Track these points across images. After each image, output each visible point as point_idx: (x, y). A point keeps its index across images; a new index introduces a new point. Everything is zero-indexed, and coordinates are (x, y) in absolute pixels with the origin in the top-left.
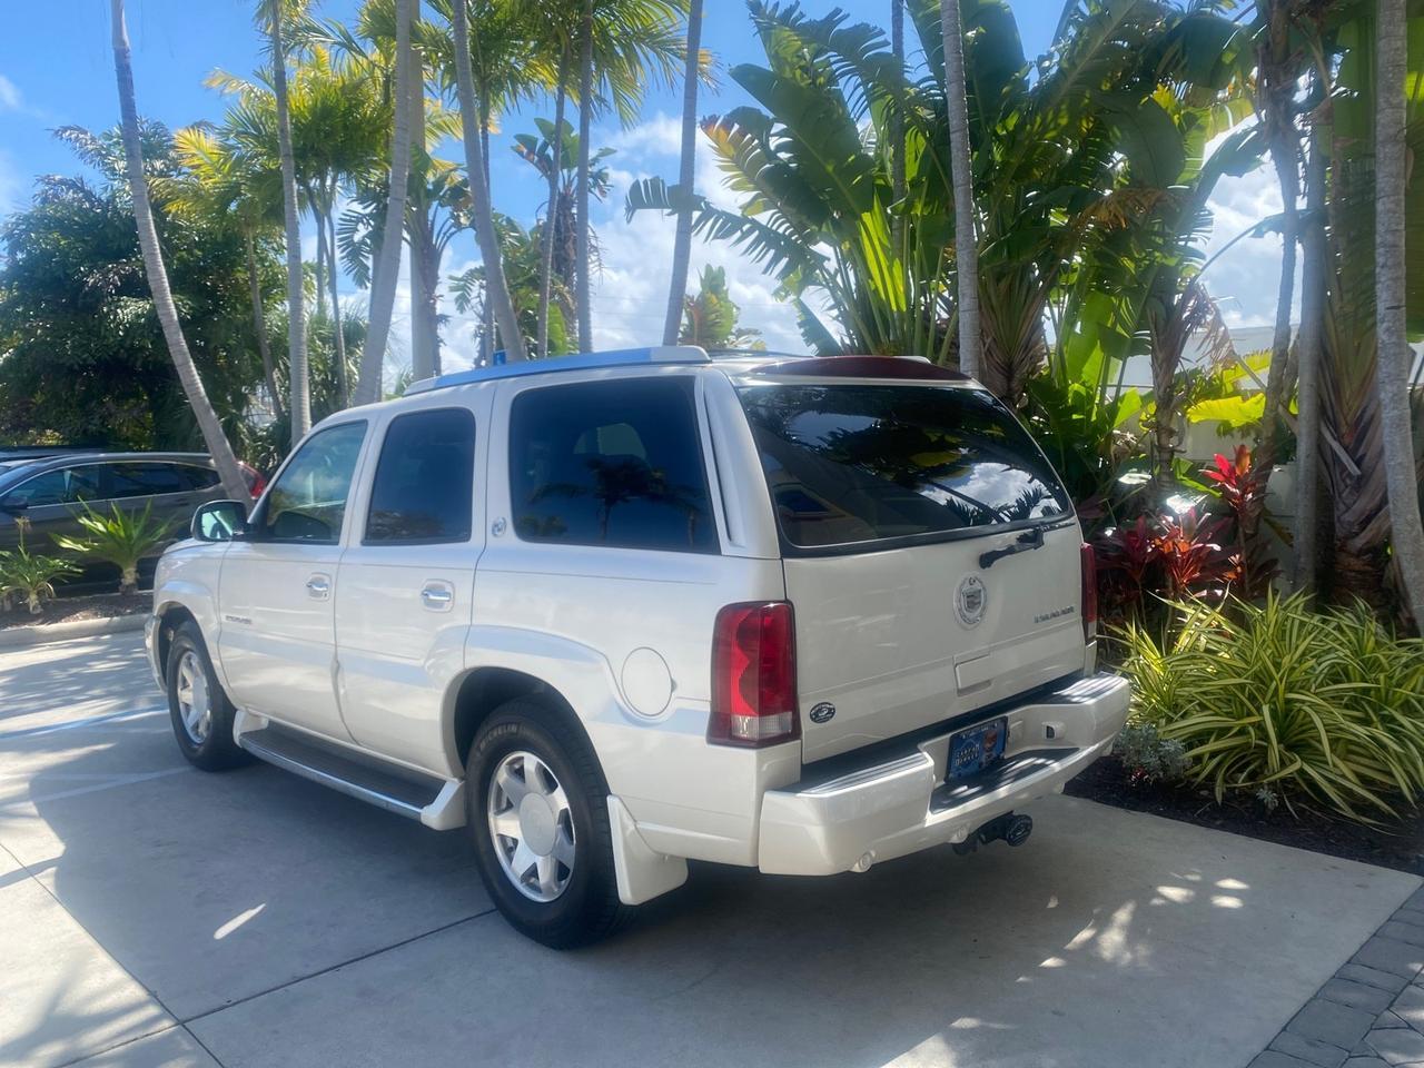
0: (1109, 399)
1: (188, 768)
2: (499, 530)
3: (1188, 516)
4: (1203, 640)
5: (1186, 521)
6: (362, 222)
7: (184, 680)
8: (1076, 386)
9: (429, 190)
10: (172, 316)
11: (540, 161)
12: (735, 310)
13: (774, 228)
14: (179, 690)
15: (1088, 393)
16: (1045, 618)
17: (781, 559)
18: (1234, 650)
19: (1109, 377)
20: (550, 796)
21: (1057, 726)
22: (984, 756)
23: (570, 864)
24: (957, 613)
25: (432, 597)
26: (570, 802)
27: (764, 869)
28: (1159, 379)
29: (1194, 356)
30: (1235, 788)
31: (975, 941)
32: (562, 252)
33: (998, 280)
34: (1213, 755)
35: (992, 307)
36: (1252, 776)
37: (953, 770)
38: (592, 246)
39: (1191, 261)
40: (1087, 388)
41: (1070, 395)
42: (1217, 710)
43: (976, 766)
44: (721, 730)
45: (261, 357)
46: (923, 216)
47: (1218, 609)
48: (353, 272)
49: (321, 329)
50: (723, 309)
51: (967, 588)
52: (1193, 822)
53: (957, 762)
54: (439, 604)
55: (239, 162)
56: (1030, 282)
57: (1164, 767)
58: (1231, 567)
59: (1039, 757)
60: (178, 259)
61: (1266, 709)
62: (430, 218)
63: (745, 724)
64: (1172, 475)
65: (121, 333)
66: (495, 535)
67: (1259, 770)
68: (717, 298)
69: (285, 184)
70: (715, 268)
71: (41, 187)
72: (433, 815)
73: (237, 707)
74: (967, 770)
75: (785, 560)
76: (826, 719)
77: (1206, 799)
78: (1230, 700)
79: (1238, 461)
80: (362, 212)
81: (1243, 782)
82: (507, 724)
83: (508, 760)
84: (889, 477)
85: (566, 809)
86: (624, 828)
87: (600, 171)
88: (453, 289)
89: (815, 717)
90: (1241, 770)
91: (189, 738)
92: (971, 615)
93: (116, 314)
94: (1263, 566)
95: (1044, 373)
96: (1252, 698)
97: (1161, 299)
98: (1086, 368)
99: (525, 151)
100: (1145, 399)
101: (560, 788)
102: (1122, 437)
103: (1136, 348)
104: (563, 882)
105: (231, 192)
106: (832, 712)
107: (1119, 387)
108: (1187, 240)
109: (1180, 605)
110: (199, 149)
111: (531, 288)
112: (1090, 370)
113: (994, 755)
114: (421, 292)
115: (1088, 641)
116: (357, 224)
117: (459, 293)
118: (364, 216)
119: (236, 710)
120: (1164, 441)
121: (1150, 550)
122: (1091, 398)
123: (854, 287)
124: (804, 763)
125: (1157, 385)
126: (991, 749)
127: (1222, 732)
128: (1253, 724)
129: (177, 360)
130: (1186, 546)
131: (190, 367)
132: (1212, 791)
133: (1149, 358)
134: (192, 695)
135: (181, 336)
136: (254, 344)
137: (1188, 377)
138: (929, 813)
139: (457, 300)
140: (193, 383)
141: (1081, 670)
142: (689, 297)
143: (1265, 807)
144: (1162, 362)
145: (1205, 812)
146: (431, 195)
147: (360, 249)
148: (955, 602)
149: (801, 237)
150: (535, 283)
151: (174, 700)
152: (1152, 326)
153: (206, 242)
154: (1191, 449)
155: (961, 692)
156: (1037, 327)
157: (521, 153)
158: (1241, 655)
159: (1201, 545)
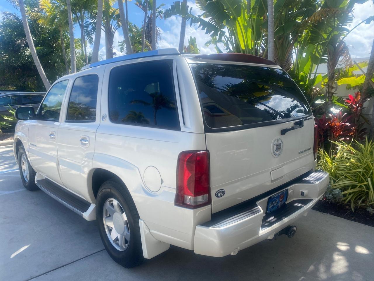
0: (312, 77)
1: (24, 189)
2: (104, 118)
3: (339, 114)
4: (345, 154)
5: (338, 116)
6: (91, 25)
7: (23, 163)
8: (302, 73)
9: (110, 15)
10: (34, 52)
11: (143, 7)
12: (199, 51)
13: (211, 23)
14: (22, 166)
15: (305, 75)
16: (302, 152)
17: (205, 133)
18: (356, 158)
19: (312, 70)
20: (121, 215)
21: (305, 192)
22: (279, 203)
23: (128, 240)
24: (272, 152)
25: (83, 142)
26: (128, 218)
27: (196, 252)
28: (330, 71)
29: (341, 63)
30: (358, 206)
31: (274, 268)
32: (150, 35)
33: (279, 39)
34: (350, 194)
35: (277, 48)
36: (363, 202)
37: (269, 210)
38: (158, 33)
39: (343, 32)
40: (305, 74)
41: (300, 76)
42: (351, 179)
43: (277, 207)
44: (180, 201)
45: (65, 65)
46: (256, 19)
47: (350, 145)
48: (89, 39)
49: (82, 57)
50: (195, 50)
51: (276, 142)
52: (344, 218)
53: (270, 207)
54: (85, 144)
55: (57, 7)
56: (289, 41)
57: (334, 198)
58: (352, 131)
59: (299, 203)
60: (42, 37)
61: (369, 180)
62: (111, 24)
63: (189, 199)
64: (331, 101)
65: (26, 58)
66: (103, 120)
67: (365, 199)
68: (193, 46)
69: (68, 13)
70: (193, 37)
71: (3, 15)
72: (88, 215)
73: (36, 172)
74: (273, 209)
75: (207, 134)
76: (220, 196)
77: (348, 210)
78: (355, 176)
79: (356, 97)
80: (91, 22)
81: (361, 204)
82: (107, 188)
83: (108, 201)
84: (246, 101)
85: (127, 221)
86: (145, 232)
87: (161, 11)
88: (119, 46)
89: (217, 196)
90: (359, 199)
91: (25, 179)
92: (277, 153)
93: (25, 53)
94: (362, 130)
95: (291, 69)
96: (363, 175)
97: (332, 45)
98: (305, 68)
99: (139, 4)
100: (324, 77)
101: (124, 213)
102: (315, 89)
103: (322, 61)
104: (127, 244)
105: (54, 17)
106: (224, 193)
107: (316, 73)
108: (342, 25)
109: (337, 143)
110: (46, 4)
111: (139, 44)
112: (306, 68)
113: (283, 202)
114: (108, 46)
115: (315, 159)
116: (89, 25)
117: (121, 46)
118: (91, 23)
119: (36, 173)
120: (330, 90)
121: (326, 125)
122: (306, 77)
123: (234, 43)
124: (212, 213)
125: (329, 73)
126: (282, 201)
127: (354, 187)
128: (365, 185)
129: (37, 65)
130: (339, 124)
131: (40, 67)
132: (350, 206)
133: (326, 64)
134: (25, 167)
135: (38, 58)
136: (63, 61)
137: (339, 70)
138: (260, 230)
139: (120, 49)
140: (42, 72)
141: (312, 170)
142: (184, 46)
143: (370, 214)
144: (331, 65)
145: (348, 214)
146: (111, 17)
147: (90, 33)
148: (272, 148)
149: (218, 26)
150: (140, 43)
151: (21, 168)
152: (329, 54)
153: (50, 32)
154: (339, 93)
155: (272, 181)
156: (290, 55)
157: (137, 5)
158: (359, 160)
159: (344, 124)
